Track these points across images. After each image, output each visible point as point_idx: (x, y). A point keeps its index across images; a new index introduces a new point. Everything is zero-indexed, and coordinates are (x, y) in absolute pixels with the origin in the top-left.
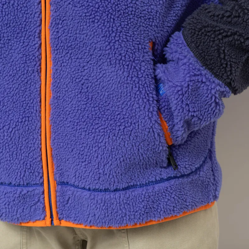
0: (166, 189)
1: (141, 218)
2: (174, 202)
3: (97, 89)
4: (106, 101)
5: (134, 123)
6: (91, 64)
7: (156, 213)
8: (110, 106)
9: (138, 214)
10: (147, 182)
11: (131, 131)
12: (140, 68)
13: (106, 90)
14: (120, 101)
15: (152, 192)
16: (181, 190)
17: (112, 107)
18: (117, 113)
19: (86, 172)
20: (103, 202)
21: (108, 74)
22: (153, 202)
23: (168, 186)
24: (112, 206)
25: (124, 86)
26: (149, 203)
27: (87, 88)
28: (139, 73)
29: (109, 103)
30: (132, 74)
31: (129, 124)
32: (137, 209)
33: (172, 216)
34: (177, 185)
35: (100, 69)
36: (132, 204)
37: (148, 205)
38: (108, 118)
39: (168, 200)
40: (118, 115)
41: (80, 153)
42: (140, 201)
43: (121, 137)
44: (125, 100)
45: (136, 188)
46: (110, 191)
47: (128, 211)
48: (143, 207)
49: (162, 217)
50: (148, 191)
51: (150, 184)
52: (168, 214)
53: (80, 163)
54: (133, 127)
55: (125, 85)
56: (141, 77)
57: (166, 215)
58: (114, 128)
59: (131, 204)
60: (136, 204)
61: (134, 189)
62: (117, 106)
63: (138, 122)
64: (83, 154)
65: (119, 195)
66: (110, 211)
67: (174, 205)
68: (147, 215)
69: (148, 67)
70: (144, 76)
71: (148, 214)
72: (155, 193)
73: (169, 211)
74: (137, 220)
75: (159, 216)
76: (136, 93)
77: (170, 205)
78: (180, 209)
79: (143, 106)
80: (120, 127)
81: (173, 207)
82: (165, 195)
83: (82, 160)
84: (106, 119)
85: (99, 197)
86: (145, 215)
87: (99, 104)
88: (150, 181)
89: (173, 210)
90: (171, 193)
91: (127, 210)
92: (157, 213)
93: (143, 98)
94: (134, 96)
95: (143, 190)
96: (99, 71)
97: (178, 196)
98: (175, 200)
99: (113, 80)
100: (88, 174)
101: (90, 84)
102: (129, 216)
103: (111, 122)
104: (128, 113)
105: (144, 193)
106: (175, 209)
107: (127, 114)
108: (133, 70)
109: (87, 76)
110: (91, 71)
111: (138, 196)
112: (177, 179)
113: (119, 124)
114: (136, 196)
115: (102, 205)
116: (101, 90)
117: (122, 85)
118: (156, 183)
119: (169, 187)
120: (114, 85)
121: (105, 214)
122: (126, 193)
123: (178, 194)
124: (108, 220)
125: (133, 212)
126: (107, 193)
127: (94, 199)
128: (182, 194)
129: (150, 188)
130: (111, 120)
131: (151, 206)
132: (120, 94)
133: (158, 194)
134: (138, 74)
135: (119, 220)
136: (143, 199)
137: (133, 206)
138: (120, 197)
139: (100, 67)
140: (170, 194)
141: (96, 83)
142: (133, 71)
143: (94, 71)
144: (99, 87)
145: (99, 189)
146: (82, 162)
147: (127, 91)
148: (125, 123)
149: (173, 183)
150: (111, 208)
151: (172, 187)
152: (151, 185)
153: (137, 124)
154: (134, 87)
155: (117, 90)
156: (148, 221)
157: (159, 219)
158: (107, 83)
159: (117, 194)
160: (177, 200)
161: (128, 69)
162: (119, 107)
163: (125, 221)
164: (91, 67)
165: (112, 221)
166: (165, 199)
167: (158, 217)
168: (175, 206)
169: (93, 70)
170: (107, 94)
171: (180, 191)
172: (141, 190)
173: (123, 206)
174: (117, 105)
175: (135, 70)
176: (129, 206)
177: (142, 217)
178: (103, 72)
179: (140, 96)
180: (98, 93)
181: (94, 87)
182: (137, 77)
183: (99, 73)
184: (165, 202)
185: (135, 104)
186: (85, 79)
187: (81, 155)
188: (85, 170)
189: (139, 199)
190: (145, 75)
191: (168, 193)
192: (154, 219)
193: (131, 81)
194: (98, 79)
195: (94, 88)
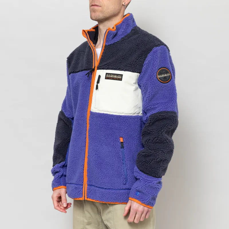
0: (124, 192)
7: (119, 200)
15: (119, 192)
22: (118, 196)
36: (111, 195)
39: (124, 196)
48: (114, 197)
74: (112, 201)
88: (119, 188)
90: (126, 194)
95: (115, 191)
111: (113, 193)
115: (101, 193)
121: (102, 197)
126: (103, 189)
127: (99, 191)
133: (121, 194)
138: (107, 191)
145: (101, 187)
149: (127, 191)
150: (104, 195)
173: (108, 195)
188: (97, 180)
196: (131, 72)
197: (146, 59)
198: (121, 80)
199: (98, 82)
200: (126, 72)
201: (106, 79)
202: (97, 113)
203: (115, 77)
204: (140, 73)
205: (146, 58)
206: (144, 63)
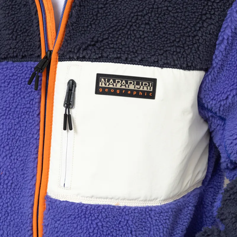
196: (182, 71)
197: (224, 26)
198: (153, 97)
199: (69, 102)
200: (165, 69)
201: (97, 92)
202: (73, 203)
203: (132, 87)
204: (206, 70)
205: (223, 20)
206: (220, 38)
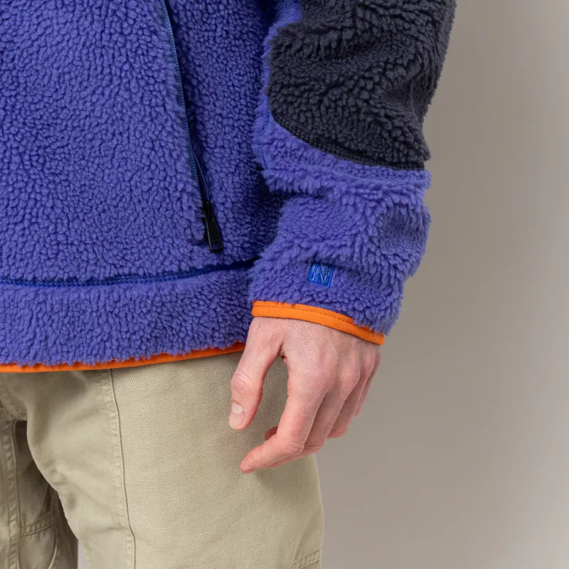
0: (200, 290)
1: (144, 348)
2: (215, 320)
3: (34, 62)
4: (57, 90)
5: (121, 134)
6: (17, 7)
7: (175, 340)
8: (67, 98)
9: (138, 338)
10: (160, 271)
11: (115, 148)
12: (126, 14)
13: (52, 64)
14: (86, 87)
15: (170, 294)
16: (232, 295)
17: (71, 102)
18: (84, 114)
19: (27, 245)
20: (64, 308)
21: (56, 27)
22: (171, 315)
23: (204, 284)
24: (82, 317)
25: (96, 51)
26: (161, 317)
27: (13, 59)
28: (125, 25)
29: (64, 94)
30: (111, 27)
31: (110, 136)
32: (136, 328)
33: (209, 348)
34: (223, 283)
35: (38, 17)
36: (126, 316)
37: (159, 321)
38: (67, 126)
39: (204, 313)
40: (85, 118)
41: (8, 205)
42: (142, 312)
43: (97, 161)
44: (98, 84)
45: (136, 282)
46: (78, 285)
47: (116, 330)
48: (149, 325)
49: (187, 349)
50: (161, 292)
51: (167, 278)
52: (200, 343)
53: (10, 227)
54: (118, 140)
55: (98, 51)
56: (129, 34)
57: (196, 345)
58: (81, 145)
59: (122, 315)
60: (133, 317)
61: (130, 285)
62: (80, 98)
63: (129, 129)
64: (16, 207)
65: (97, 294)
66: (79, 327)
67: (214, 325)
68: (157, 343)
69: (142, 9)
70: (134, 31)
71: (159, 340)
72: (177, 297)
73: (203, 338)
74: (134, 351)
75: (181, 346)
76: (122, 66)
77: (206, 324)
78: (227, 337)
79: (140, 95)
80: (94, 142)
81: (213, 329)
82: (198, 304)
83: (15, 220)
84: (63, 128)
85: (57, 298)
86: (153, 342)
87: (43, 96)
88: (167, 270)
89: (212, 337)
90: (210, 300)
91: (114, 328)
92: (177, 341)
93: (137, 78)
94: (118, 74)
95: (150, 289)
96: (35, 22)
97: (223, 308)
98: (217, 316)
99: (68, 41)
100: (31, 249)
101: (18, 52)
102: (117, 340)
103: (74, 134)
104: (106, 113)
105: (151, 294)
106: (217, 334)
107: (105, 116)
108: (111, 19)
109: (11, 34)
110: (18, 23)
111: (138, 300)
112: (224, 272)
113: (90, 136)
114: (134, 299)
115: (62, 314)
116: (43, 64)
117: (91, 50)
118: (179, 278)
119: (206, 288)
120: (71, 53)
121: (69, 334)
122: (112, 292)
123: (226, 304)
124: (74, 348)
125: (126, 332)
126: (73, 289)
127: (45, 302)
128: (234, 305)
129: (166, 287)
130: (74, 128)
131: (164, 323)
132: (86, 73)
133: (182, 300)
134: (122, 27)
135: (97, 347)
136: (149, 308)
137: (127, 320)
138: (99, 298)
139: (39, 13)
140: (208, 302)
141: (31, 51)
142: (112, 22)
143: (24, 22)
144: (37, 58)
145: (56, 280)
146: (16, 224)
147: (103, 62)
148: (102, 135)
149: (214, 279)
150: (81, 321)
151: (212, 286)
152: (170, 279)
153: (125, 135)
154: (117, 54)
155: (80, 64)
156: (157, 354)
157: (180, 352)
158: (54, 49)
159: (93, 292)
160: (222, 316)
161: (100, 15)
162: (85, 102)
163: (108, 352)
164: (16, 15)
165: (81, 348)
166: (196, 311)
167: (179, 348)
168: (217, 328)
169: (22, 21)
170: (55, 72)
171: (229, 296)
172: (145, 288)
173: (104, 317)
174: (82, 96)
175: (115, 19)
176: (117, 320)
177: (145, 345)
178: (44, 24)
179: (131, 74)
180: (37, 71)
181: (27, 58)
182: (122, 33)
183: (35, 27)
184: (196, 317)
185: (121, 91)
186: (6, 40)
187: (12, 208)
188: (24, 239)
189: (140, 307)
190: (138, 29)
191: (204, 298)
192: (169, 352)
193: (109, 41)
194: (33, 41)
195: (26, 61)
